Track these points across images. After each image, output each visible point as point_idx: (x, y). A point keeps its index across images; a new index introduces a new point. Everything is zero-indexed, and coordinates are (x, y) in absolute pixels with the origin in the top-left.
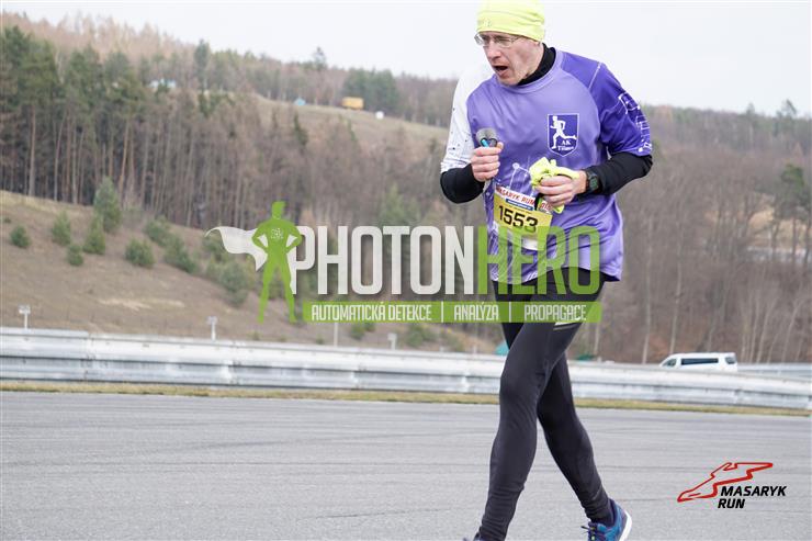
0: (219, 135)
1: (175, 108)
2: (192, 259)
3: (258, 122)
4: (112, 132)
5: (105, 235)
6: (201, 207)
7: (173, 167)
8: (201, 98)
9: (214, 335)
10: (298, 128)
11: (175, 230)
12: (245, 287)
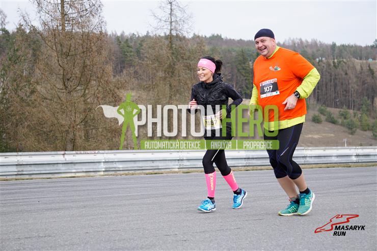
0: (341, 74)
1: (325, 67)
2: (336, 119)
3: (355, 68)
6: (337, 100)
7: (326, 87)
8: (334, 62)
9: (346, 145)
10: (370, 69)
11: (329, 109)
12: (356, 127)
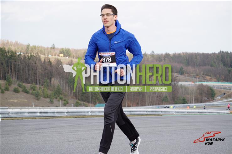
0: (32, 64)
1: (23, 58)
2: (28, 90)
3: (41, 60)
4: (9, 64)
5: (9, 86)
6: (30, 79)
7: (23, 71)
9: (34, 106)
10: (49, 61)
11: (24, 84)
12: (40, 96)
